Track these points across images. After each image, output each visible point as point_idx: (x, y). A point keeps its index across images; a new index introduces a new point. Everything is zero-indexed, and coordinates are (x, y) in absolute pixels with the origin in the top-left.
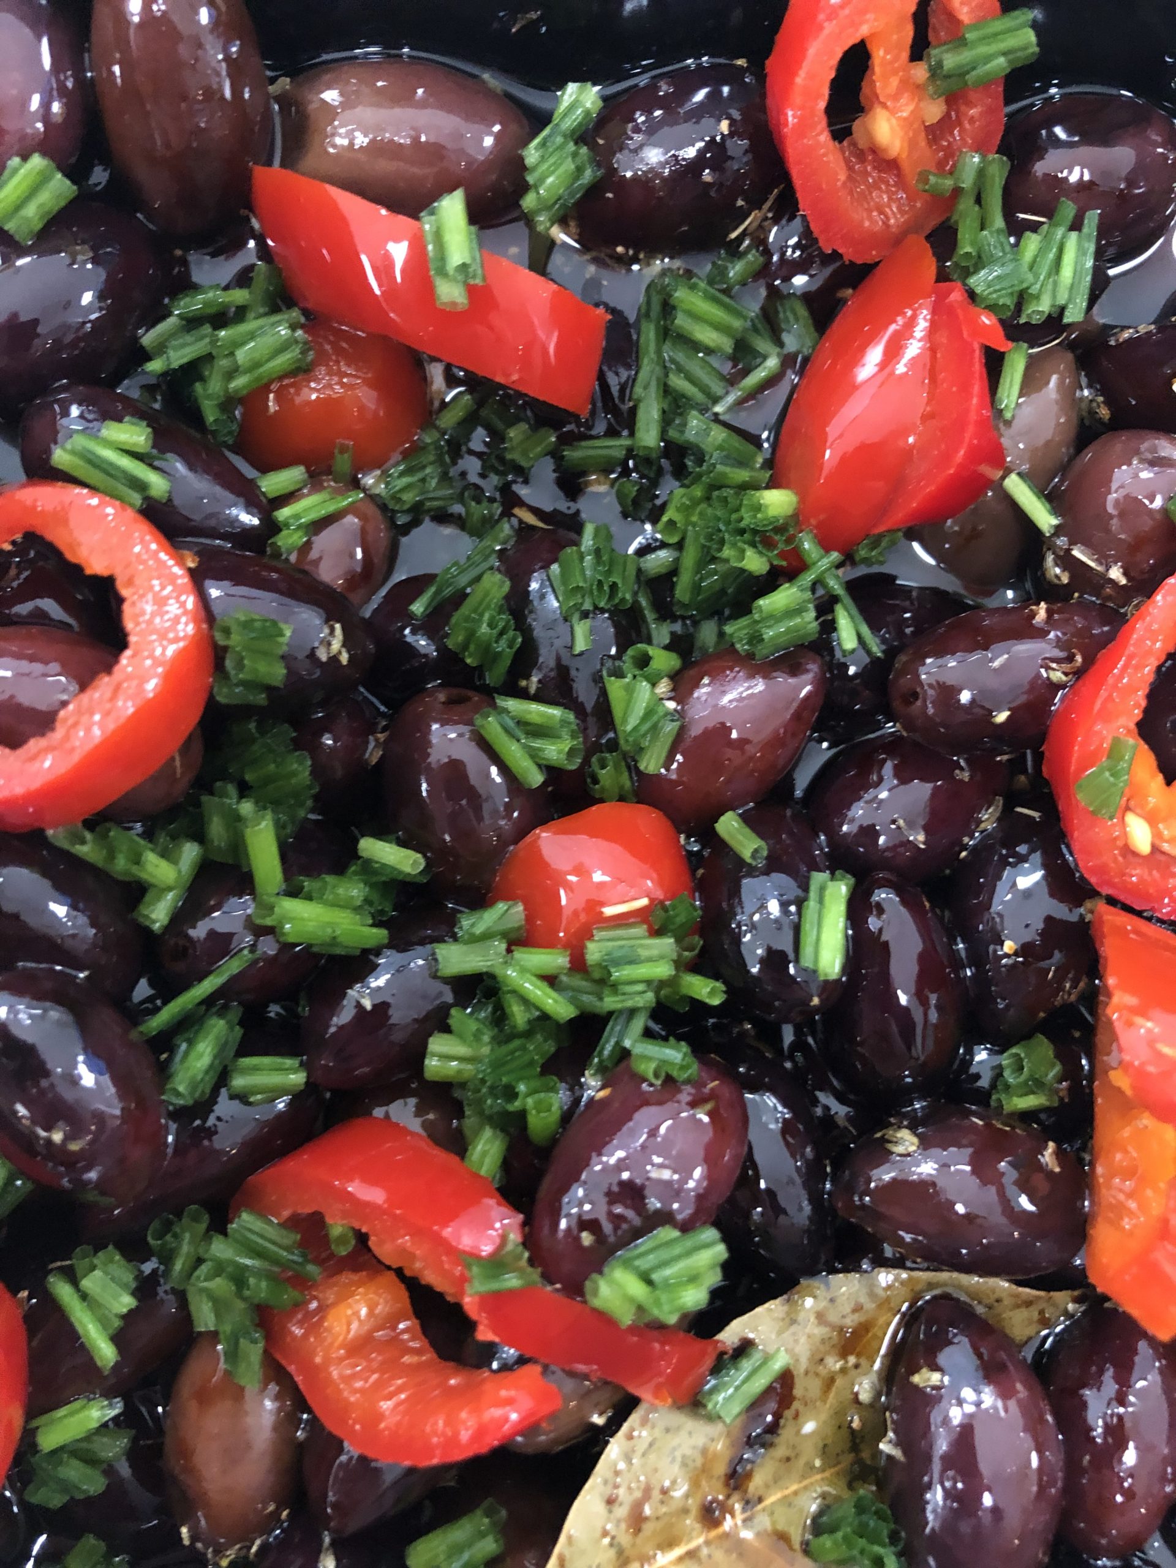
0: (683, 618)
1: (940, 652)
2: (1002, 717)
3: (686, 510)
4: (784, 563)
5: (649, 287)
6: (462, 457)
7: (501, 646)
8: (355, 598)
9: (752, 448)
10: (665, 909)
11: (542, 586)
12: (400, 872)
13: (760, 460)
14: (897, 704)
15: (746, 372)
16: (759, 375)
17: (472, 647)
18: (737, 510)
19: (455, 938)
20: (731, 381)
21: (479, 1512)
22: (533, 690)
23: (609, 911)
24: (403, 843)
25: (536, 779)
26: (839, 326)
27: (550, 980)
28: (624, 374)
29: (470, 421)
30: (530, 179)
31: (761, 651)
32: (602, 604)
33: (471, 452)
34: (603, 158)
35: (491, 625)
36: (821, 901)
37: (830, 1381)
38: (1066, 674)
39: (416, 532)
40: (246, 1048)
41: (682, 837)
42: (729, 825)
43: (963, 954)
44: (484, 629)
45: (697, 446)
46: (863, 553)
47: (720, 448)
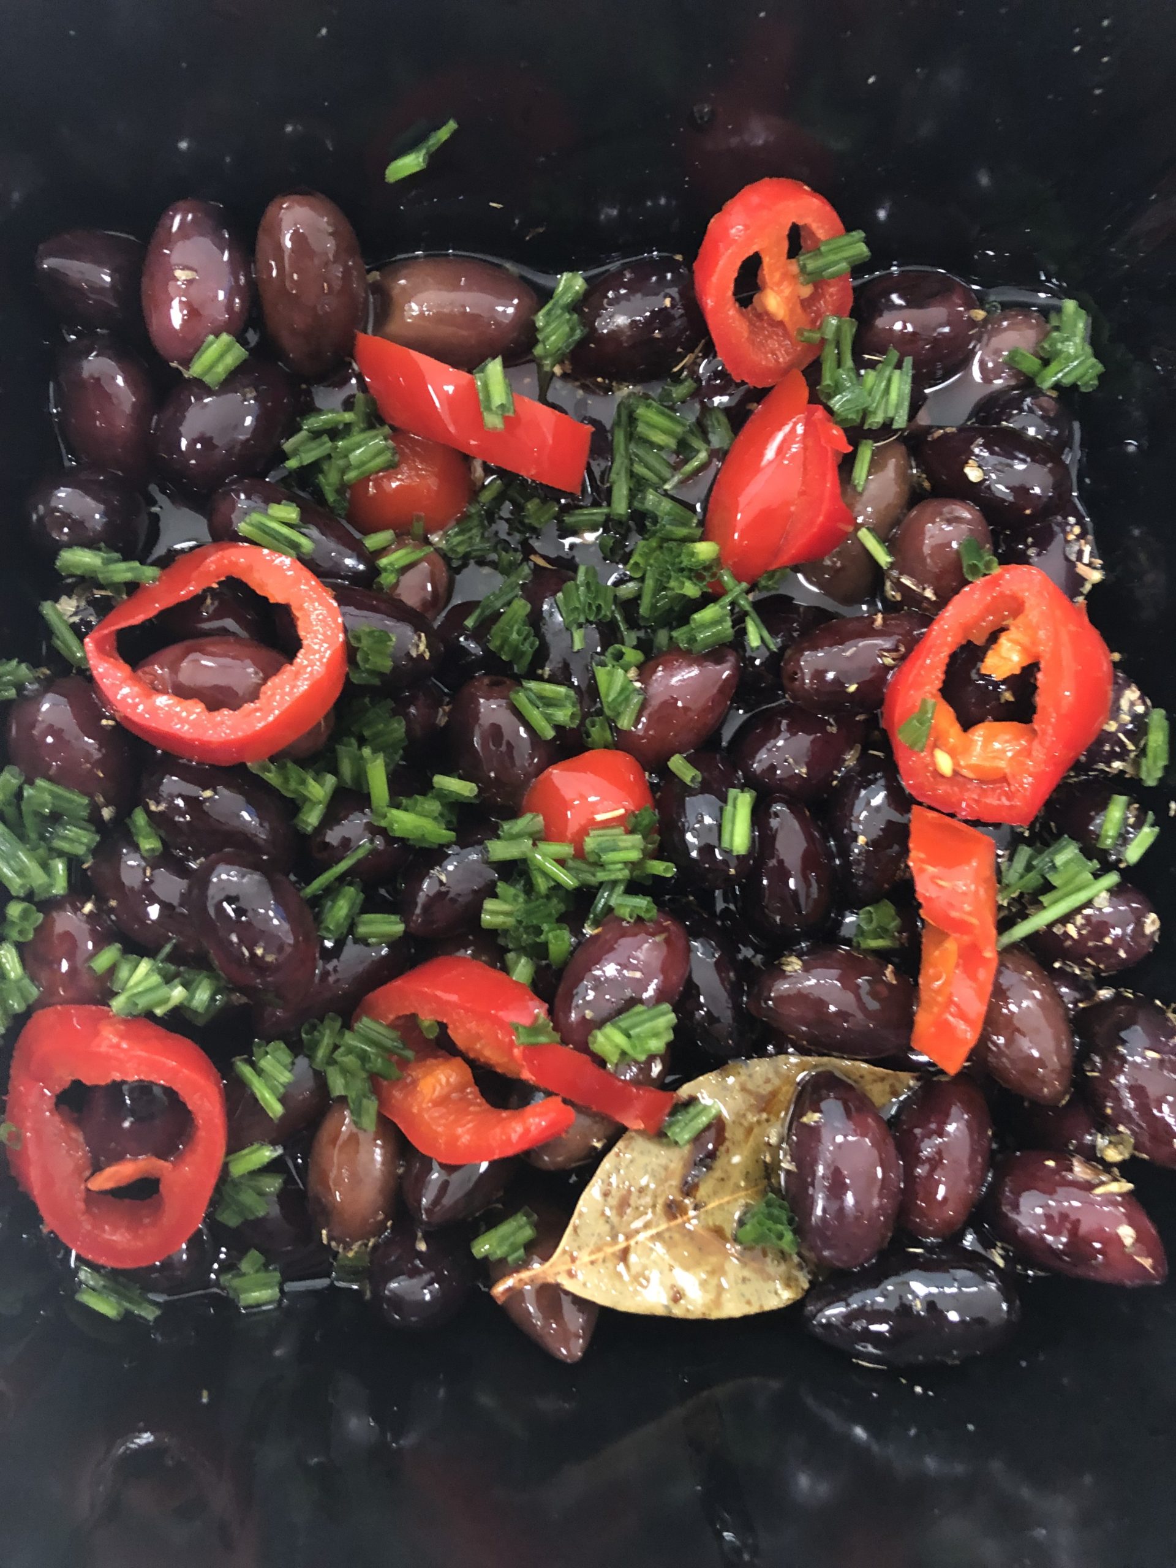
0: (646, 628)
1: (814, 648)
2: (852, 688)
3: (646, 556)
4: (710, 590)
5: (619, 406)
6: (494, 522)
7: (526, 647)
8: (429, 615)
9: (690, 513)
10: (636, 816)
11: (551, 607)
12: (462, 795)
13: (695, 521)
14: (785, 682)
15: (686, 461)
16: (695, 463)
17: (506, 648)
18: (679, 555)
19: (498, 837)
20: (676, 468)
21: (519, 1215)
22: (546, 676)
23: (600, 817)
24: (461, 778)
25: (550, 734)
26: (748, 427)
27: (561, 862)
28: (604, 464)
29: (499, 499)
30: (540, 337)
31: (697, 648)
32: (592, 618)
33: (501, 518)
34: (588, 322)
35: (519, 633)
36: (735, 807)
37: (749, 1131)
38: (894, 659)
39: (465, 571)
40: (364, 910)
41: (647, 774)
42: (677, 763)
43: (834, 849)
44: (514, 636)
45: (653, 512)
46: (763, 583)
47: (669, 514)
